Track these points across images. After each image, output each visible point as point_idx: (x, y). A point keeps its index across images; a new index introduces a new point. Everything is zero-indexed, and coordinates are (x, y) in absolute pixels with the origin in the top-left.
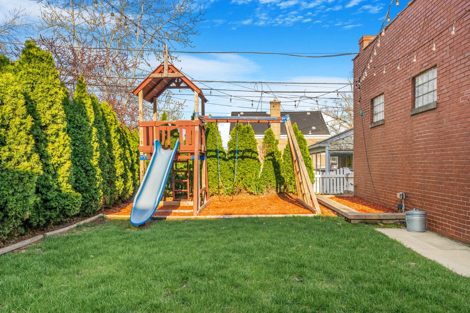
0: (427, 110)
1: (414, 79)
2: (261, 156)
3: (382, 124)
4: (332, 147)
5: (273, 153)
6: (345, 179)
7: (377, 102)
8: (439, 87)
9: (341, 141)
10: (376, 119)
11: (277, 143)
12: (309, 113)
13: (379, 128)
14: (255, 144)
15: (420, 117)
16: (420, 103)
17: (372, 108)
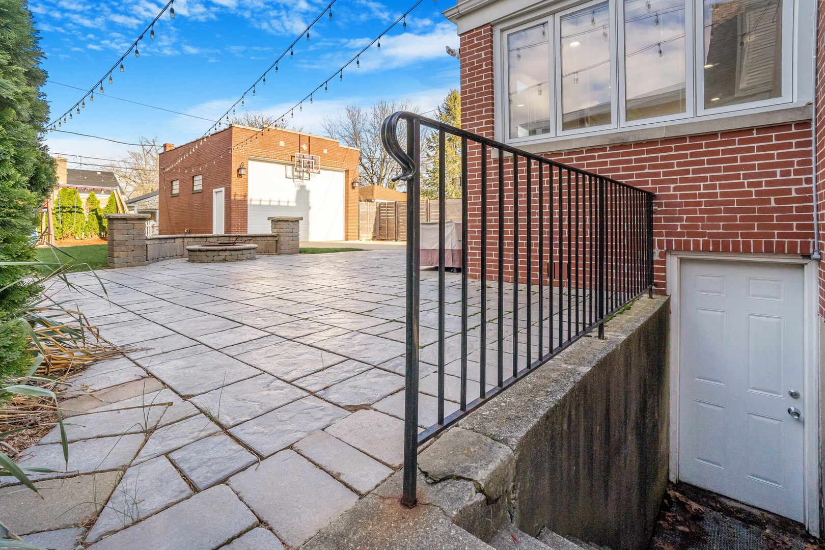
0: (198, 192)
1: (193, 177)
2: (86, 212)
3: (177, 196)
4: (140, 207)
5: (96, 210)
6: (151, 228)
7: (174, 183)
8: (203, 183)
9: (147, 203)
10: (174, 192)
11: (99, 202)
12: (99, 173)
13: (176, 198)
14: (81, 203)
15: (195, 195)
16: (195, 188)
17: (172, 186)
